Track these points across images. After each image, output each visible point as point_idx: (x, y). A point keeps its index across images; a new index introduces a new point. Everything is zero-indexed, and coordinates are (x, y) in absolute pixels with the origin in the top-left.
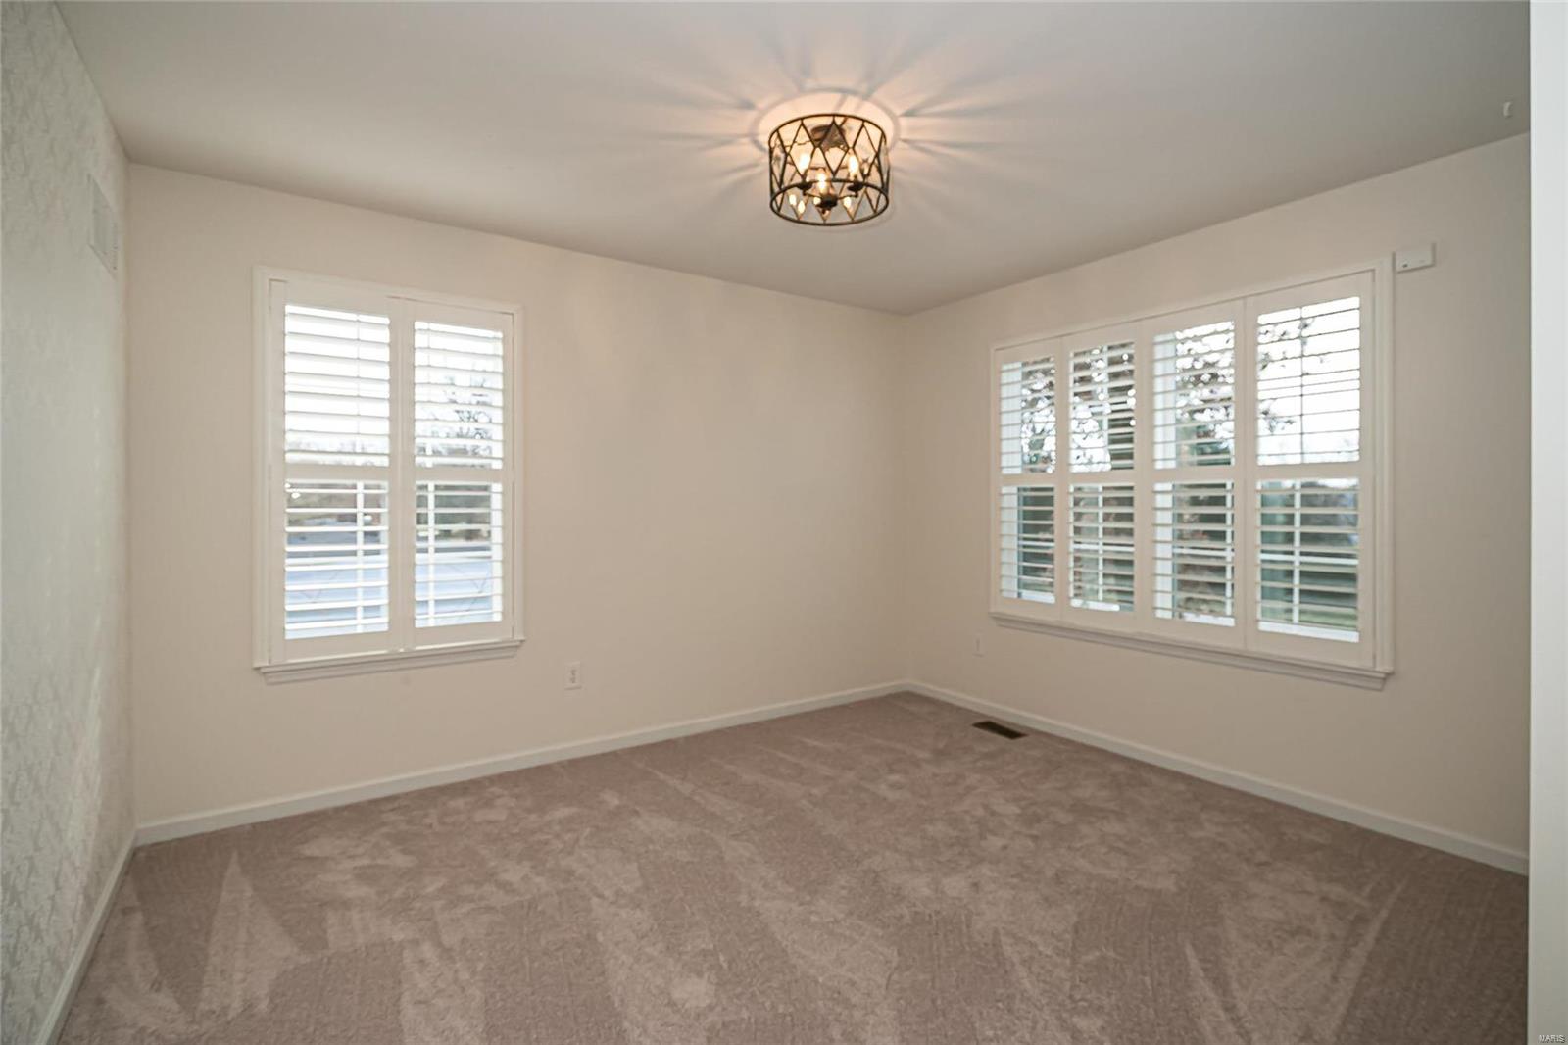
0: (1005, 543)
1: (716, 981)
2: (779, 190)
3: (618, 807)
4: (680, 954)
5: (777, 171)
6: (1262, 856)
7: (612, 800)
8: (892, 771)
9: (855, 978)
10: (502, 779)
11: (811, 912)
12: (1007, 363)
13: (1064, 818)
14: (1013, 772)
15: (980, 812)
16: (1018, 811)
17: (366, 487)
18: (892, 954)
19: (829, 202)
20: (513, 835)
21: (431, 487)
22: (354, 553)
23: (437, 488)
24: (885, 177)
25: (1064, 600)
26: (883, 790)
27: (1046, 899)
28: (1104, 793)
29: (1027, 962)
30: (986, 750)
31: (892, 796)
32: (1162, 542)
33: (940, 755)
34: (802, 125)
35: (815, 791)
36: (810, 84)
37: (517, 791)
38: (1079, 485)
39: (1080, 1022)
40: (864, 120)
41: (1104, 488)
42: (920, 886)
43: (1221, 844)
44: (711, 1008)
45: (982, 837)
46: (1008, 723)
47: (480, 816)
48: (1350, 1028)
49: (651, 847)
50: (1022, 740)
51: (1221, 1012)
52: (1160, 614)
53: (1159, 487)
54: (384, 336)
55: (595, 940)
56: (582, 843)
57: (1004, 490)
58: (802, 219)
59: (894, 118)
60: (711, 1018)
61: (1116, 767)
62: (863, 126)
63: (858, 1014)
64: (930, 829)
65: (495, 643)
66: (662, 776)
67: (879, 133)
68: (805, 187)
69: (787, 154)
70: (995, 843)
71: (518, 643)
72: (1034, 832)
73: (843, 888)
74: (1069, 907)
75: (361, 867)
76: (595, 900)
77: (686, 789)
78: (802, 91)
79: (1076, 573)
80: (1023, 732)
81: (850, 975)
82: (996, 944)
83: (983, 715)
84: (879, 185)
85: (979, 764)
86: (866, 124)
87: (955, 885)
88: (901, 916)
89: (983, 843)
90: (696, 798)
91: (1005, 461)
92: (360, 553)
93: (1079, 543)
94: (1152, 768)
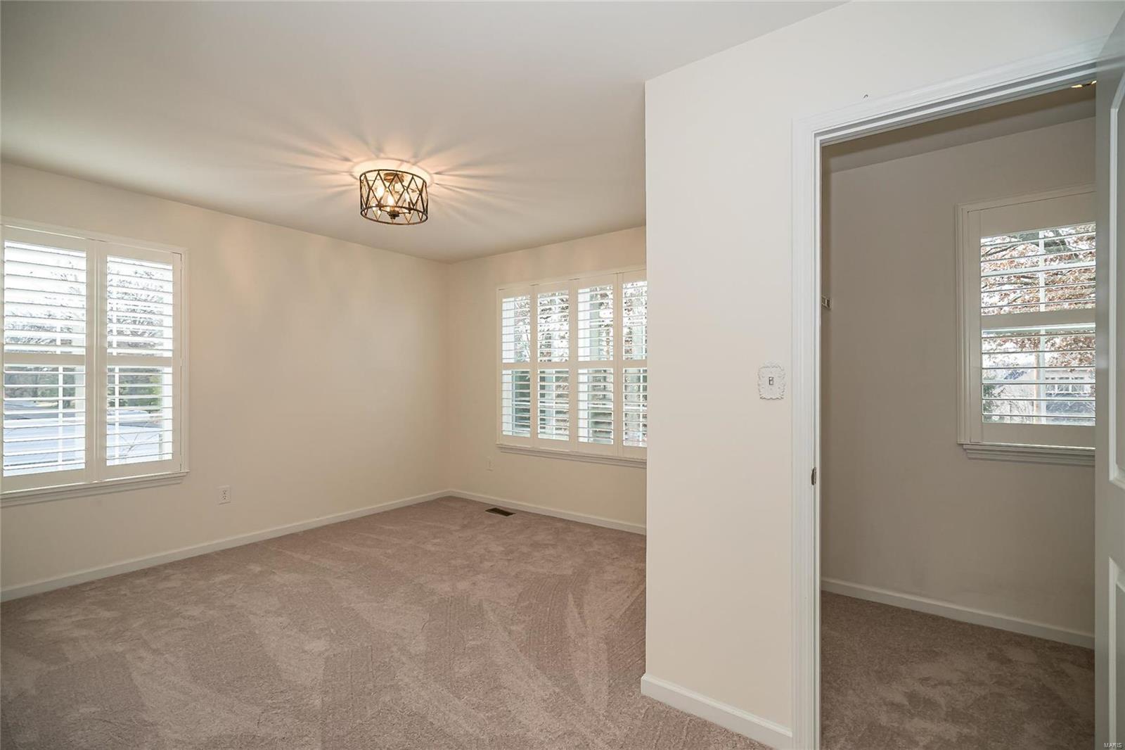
0: (505, 403)
1: (329, 639)
2: (365, 207)
3: (261, 572)
4: (307, 632)
5: (365, 196)
6: (615, 556)
7: (256, 568)
8: (435, 537)
9: (405, 628)
10: (173, 565)
11: (384, 605)
12: (505, 298)
13: (525, 549)
14: (503, 532)
15: (483, 551)
16: (503, 549)
17: (65, 369)
18: (427, 617)
19: (394, 215)
20: (188, 593)
21: (117, 370)
22: (56, 415)
23: (121, 370)
24: (425, 206)
25: (535, 434)
26: (429, 547)
27: (509, 585)
28: (550, 537)
29: (494, 611)
30: (490, 523)
31: (433, 549)
32: (582, 401)
33: (464, 527)
34: (379, 174)
35: (390, 551)
36: (382, 155)
37: (186, 570)
38: (542, 370)
39: (514, 628)
40: (413, 175)
41: (541, 372)
42: (445, 588)
43: (599, 553)
44: (326, 650)
45: (481, 562)
46: (506, 508)
47: (161, 586)
48: (627, 612)
49: (285, 588)
50: (511, 516)
51: (577, 615)
52: (581, 440)
53: (580, 371)
54: (83, 264)
55: (255, 633)
56: (238, 591)
57: (504, 372)
58: (379, 220)
59: (430, 174)
60: (326, 654)
61: (559, 525)
62: (413, 178)
63: (406, 641)
64: (453, 562)
65: (169, 474)
66: (289, 553)
67: (422, 181)
68: (380, 206)
69: (370, 188)
70: (487, 565)
71: (185, 474)
72: (509, 558)
73: (402, 593)
74: (519, 587)
75: (79, 621)
76: (251, 617)
77: (307, 558)
78: (378, 157)
79: (541, 420)
80: (512, 512)
81: (403, 627)
82: (480, 605)
83: (492, 505)
84: (422, 211)
85: (486, 529)
86: (414, 177)
87: (463, 585)
88: (433, 601)
89: (481, 565)
90: (314, 562)
91: (505, 355)
92: (61, 415)
93: (544, 402)
94: (576, 523)
